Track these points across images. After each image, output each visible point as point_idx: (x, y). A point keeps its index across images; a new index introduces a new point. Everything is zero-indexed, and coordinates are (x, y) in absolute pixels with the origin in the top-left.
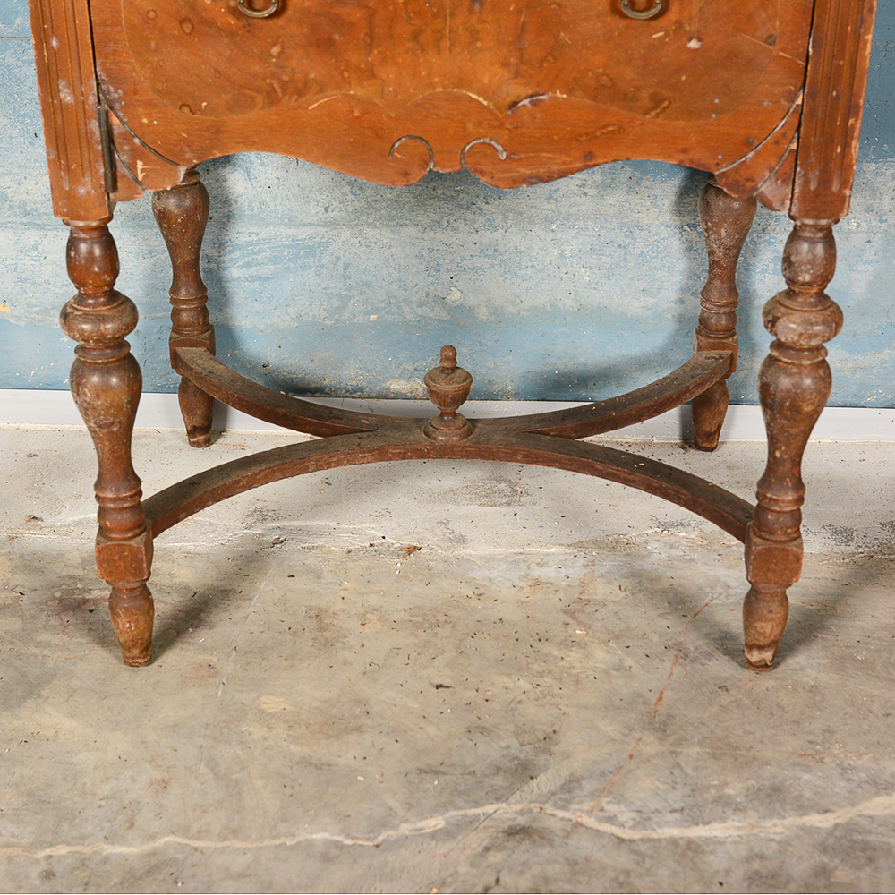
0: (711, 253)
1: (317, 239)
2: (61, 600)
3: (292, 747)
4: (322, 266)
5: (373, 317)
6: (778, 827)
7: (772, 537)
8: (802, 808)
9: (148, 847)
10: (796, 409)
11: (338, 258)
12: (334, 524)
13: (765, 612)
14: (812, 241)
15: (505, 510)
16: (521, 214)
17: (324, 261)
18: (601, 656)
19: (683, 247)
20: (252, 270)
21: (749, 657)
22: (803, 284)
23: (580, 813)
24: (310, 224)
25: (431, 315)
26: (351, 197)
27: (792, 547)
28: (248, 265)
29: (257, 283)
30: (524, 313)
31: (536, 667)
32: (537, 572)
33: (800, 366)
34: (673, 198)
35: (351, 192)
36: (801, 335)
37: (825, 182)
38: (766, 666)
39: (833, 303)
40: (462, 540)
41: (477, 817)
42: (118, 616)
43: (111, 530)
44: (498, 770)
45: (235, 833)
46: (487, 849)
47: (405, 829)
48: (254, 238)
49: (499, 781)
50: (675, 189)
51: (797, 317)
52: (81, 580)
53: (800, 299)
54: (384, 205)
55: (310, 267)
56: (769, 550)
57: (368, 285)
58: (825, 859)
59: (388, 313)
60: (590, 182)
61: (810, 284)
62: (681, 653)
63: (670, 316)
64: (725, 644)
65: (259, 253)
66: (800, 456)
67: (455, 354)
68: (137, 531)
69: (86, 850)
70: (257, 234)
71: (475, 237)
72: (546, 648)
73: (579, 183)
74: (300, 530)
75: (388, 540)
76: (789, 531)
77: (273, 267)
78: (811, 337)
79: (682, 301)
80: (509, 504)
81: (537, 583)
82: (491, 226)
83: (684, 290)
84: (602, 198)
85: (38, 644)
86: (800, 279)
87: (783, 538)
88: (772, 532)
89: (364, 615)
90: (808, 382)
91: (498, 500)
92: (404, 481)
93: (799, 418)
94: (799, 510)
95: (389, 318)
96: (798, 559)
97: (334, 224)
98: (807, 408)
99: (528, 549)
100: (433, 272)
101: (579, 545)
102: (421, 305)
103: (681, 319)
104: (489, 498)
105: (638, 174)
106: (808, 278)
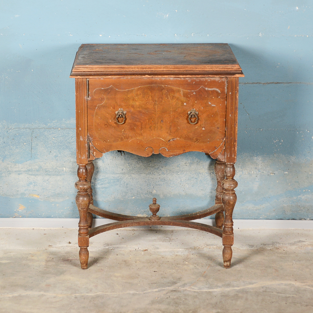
0: (217, 179)
1: (120, 177)
2: (63, 259)
3: (123, 281)
4: (121, 184)
5: (133, 198)
6: (228, 289)
7: (227, 234)
8: (233, 286)
9: (96, 294)
10: (229, 203)
11: (125, 182)
12: (126, 246)
13: (227, 252)
14: (230, 168)
15: (168, 243)
16: (171, 170)
17: (121, 183)
18: (191, 266)
19: (211, 178)
20: (103, 186)
21: (224, 264)
22: (229, 176)
23: (187, 288)
24: (118, 174)
25: (148, 197)
26: (128, 167)
27: (231, 235)
28: (102, 184)
29: (104, 189)
30: (172, 196)
31: (177, 268)
32: (176, 254)
33: (229, 194)
34: (208, 166)
35: (129, 165)
36: (229, 187)
37: (231, 155)
38: (228, 266)
39: (235, 181)
40: (158, 248)
41: (165, 289)
42: (82, 255)
43: (82, 234)
44: (169, 283)
45: (113, 292)
46: (167, 293)
47: (149, 291)
48: (104, 177)
49: (169, 284)
50: (208, 164)
51: (228, 183)
52: (66, 256)
53: (229, 180)
54: (137, 168)
55: (118, 185)
56: (226, 236)
57: (132, 189)
58: (237, 293)
59: (137, 196)
60: (187, 162)
61: (230, 176)
62: (210, 265)
63: (209, 196)
64: (220, 264)
65: (105, 181)
66: (232, 215)
67: (156, 200)
68: (87, 234)
69: (83, 294)
70: (104, 176)
71: (159, 176)
72: (179, 265)
73: (185, 162)
74: (118, 247)
75: (139, 249)
76: (230, 232)
77: (108, 185)
78: (231, 187)
79: (211, 192)
80: (169, 242)
81: (177, 255)
82: (163, 174)
83: (212, 189)
84: (191, 166)
85: (60, 266)
86: (228, 175)
87: (229, 234)
88: (227, 232)
89: (136, 261)
90: (232, 198)
91: (166, 241)
92: (142, 238)
93: (230, 205)
94: (232, 227)
95: (138, 198)
96: (233, 238)
97: (124, 173)
98: (231, 203)
99: (174, 250)
100: (149, 186)
101: (187, 249)
102: (146, 194)
103: (211, 197)
104: (164, 241)
105: (199, 160)
106: (229, 175)
